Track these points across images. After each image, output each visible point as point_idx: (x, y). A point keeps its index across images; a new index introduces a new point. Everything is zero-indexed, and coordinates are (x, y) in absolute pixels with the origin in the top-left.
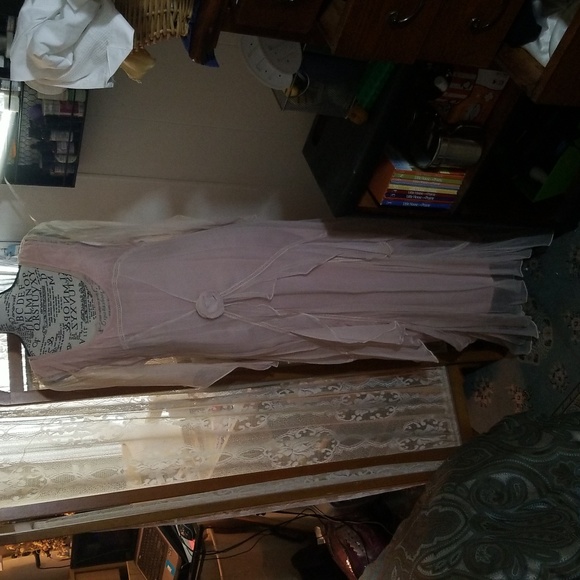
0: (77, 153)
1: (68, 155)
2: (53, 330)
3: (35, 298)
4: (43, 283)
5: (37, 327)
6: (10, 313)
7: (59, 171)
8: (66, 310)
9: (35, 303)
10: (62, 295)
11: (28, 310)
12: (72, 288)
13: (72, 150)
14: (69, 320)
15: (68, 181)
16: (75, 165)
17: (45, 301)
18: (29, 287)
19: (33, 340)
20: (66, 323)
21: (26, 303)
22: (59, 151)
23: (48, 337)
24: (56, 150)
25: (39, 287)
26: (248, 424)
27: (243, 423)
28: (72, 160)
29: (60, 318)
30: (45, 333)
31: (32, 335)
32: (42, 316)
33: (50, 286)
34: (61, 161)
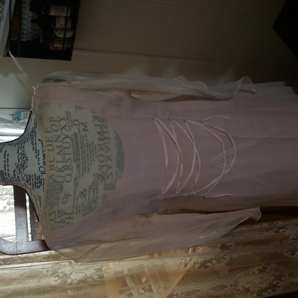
0: (74, 28)
1: (65, 30)
4: (75, 129)
7: (58, 46)
8: (101, 159)
13: (69, 25)
15: (65, 55)
16: (72, 39)
21: (57, 150)
22: (58, 25)
23: (80, 189)
24: (55, 24)
25: (70, 133)
26: (214, 262)
27: (210, 261)
28: (69, 35)
30: (76, 184)
31: (61, 188)
33: (83, 133)
34: (60, 36)
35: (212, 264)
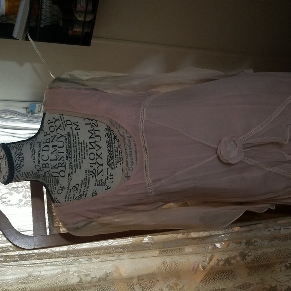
0: (94, 11)
1: (86, 13)
2: (79, 177)
3: (61, 144)
4: (68, 129)
5: (62, 173)
6: (36, 160)
7: (78, 29)
8: (92, 156)
9: (61, 150)
10: (88, 140)
11: (53, 156)
12: (97, 133)
13: (90, 8)
14: (95, 166)
15: (85, 40)
16: (92, 24)
17: (70, 147)
18: (55, 134)
19: (58, 187)
20: (91, 169)
21: (52, 149)
23: (73, 183)
25: (64, 133)
26: (239, 259)
27: (234, 258)
28: (89, 18)
29: (86, 164)
30: (70, 179)
31: (57, 181)
32: (67, 162)
34: (80, 19)
35: (237, 261)
